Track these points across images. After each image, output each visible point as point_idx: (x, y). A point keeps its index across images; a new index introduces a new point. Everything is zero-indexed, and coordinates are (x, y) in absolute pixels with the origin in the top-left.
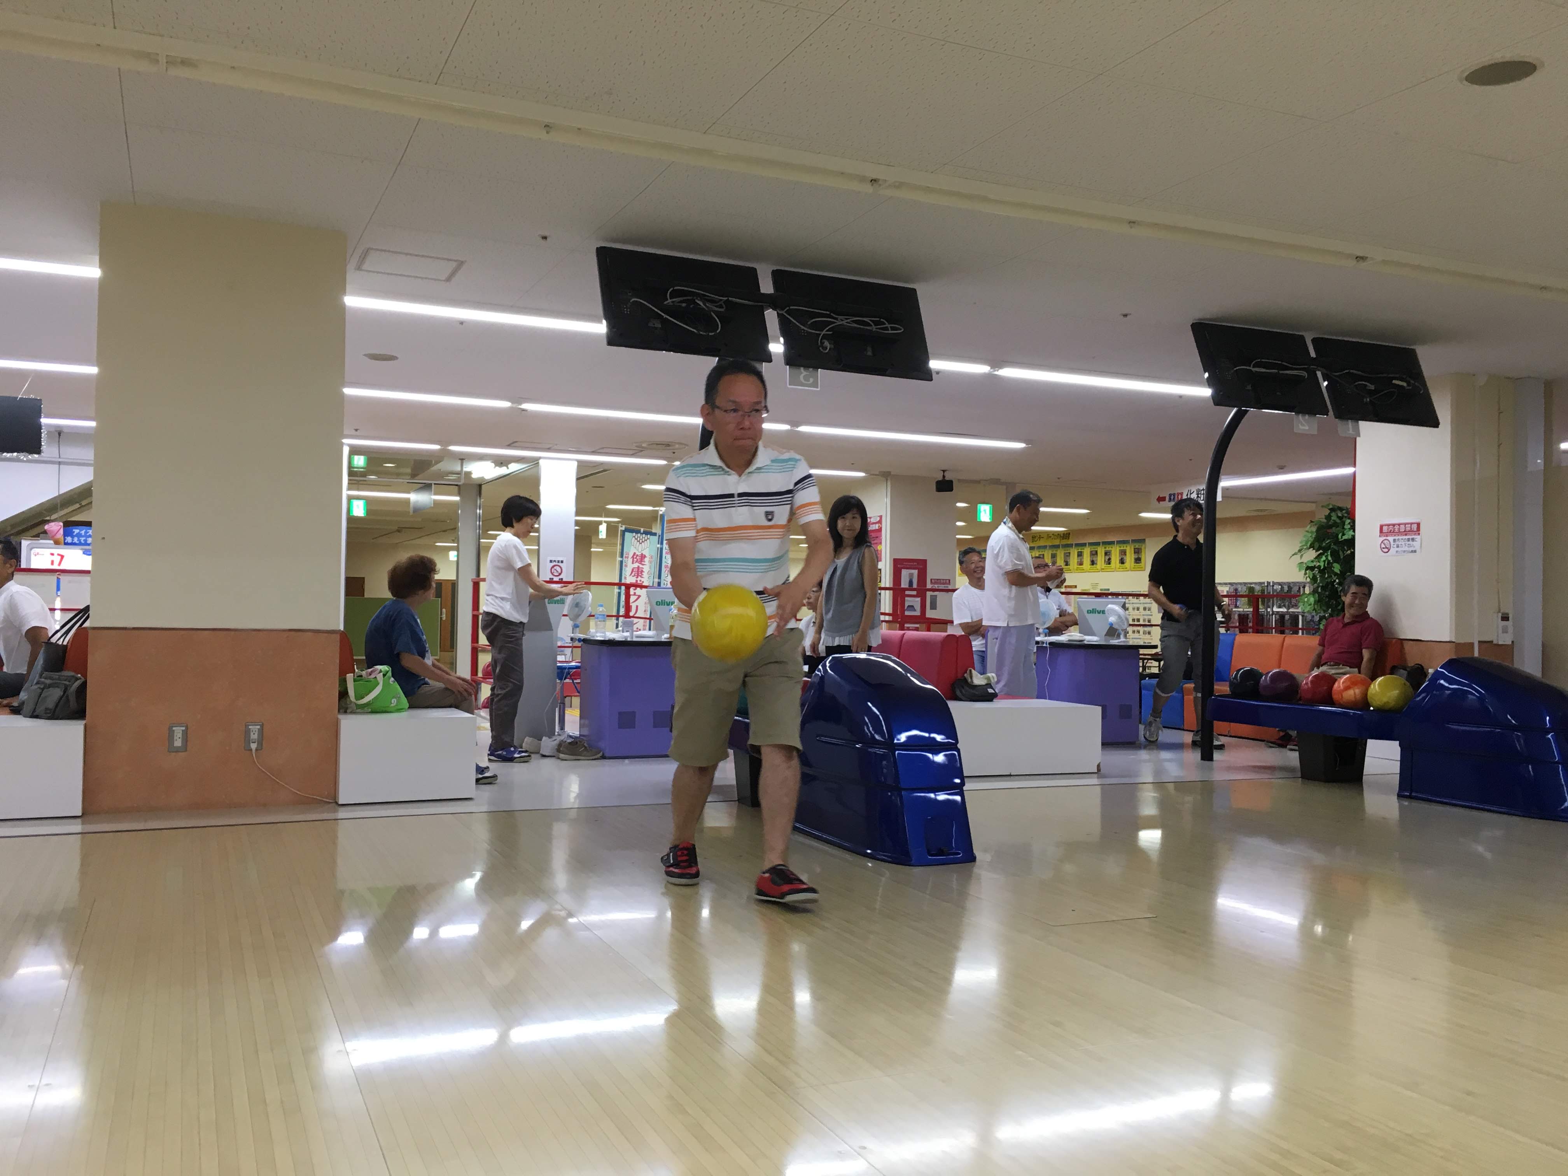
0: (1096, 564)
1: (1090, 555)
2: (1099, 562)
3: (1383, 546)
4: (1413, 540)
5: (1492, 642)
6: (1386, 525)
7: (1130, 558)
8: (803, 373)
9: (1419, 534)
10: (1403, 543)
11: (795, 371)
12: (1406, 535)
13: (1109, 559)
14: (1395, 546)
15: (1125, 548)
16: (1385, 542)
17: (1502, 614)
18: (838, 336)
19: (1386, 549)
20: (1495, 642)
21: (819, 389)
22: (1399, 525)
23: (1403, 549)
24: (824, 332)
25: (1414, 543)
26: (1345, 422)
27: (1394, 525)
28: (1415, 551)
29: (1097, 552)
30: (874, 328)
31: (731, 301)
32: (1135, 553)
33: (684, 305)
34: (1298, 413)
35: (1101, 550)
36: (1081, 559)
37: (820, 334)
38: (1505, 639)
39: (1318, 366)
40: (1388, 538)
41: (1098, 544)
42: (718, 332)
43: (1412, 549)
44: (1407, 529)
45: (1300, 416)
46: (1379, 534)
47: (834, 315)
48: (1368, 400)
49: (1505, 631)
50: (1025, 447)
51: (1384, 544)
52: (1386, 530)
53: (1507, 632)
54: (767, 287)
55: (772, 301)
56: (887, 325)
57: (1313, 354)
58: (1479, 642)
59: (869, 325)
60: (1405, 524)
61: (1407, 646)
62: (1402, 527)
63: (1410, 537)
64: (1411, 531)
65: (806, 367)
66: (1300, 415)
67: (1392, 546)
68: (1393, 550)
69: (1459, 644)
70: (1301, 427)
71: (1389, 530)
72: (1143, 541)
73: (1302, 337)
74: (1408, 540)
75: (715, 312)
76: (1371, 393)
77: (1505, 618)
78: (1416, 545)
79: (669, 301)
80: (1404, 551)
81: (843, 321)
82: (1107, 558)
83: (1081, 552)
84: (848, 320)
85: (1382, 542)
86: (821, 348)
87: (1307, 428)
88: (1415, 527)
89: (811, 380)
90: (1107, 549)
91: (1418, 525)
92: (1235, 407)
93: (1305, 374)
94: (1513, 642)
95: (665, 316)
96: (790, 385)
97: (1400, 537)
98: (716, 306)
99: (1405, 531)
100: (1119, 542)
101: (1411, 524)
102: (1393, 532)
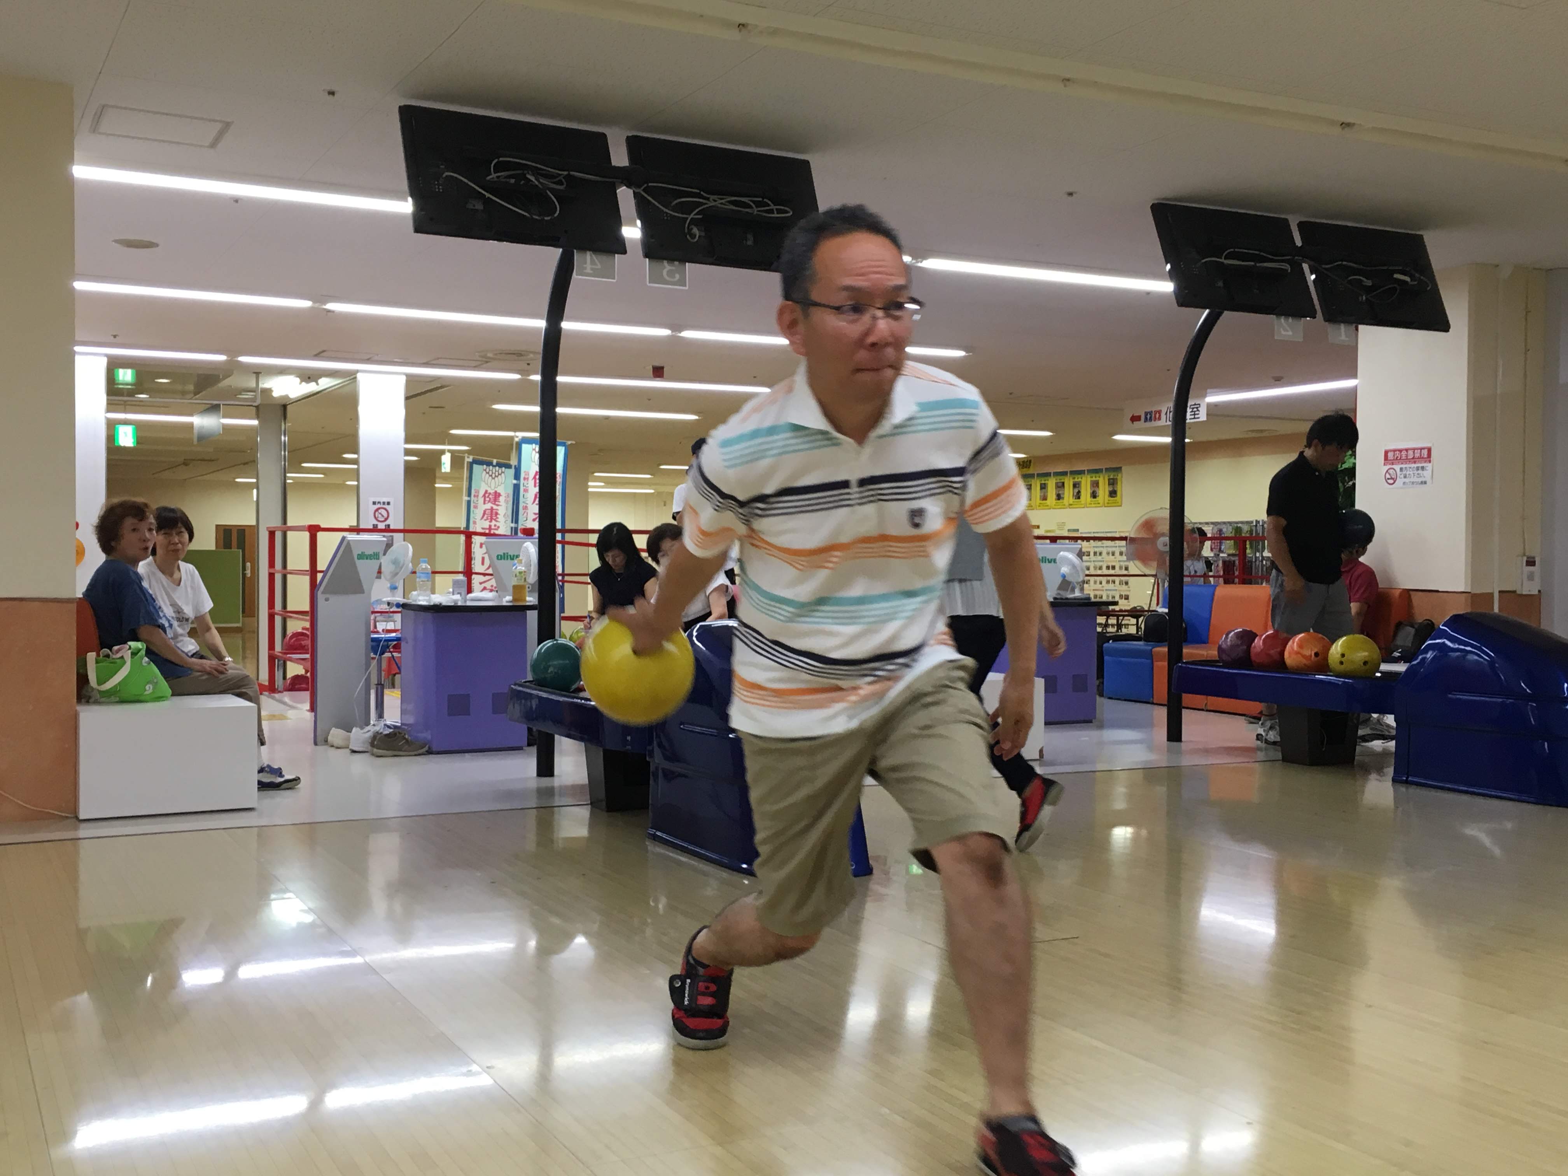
0: (1063, 498)
1: (1056, 488)
2: (1066, 496)
3: (1388, 476)
4: (1423, 468)
5: (1514, 592)
6: (1391, 451)
7: (1103, 490)
8: (666, 267)
9: (1430, 462)
10: (1411, 473)
11: (657, 265)
12: (1415, 462)
13: (1079, 492)
14: (1402, 476)
15: (1097, 479)
16: (1391, 471)
17: (1528, 558)
18: (709, 220)
19: (1391, 480)
20: (1518, 592)
21: (687, 288)
22: (1407, 450)
23: (1412, 480)
24: (692, 216)
25: (1425, 473)
26: (1336, 326)
27: (1400, 451)
28: (1425, 483)
29: (1063, 483)
30: (755, 211)
31: (573, 176)
32: (1109, 484)
33: (513, 181)
34: (1279, 314)
35: (1069, 482)
36: (1045, 493)
37: (687, 218)
38: (1530, 588)
39: (1303, 257)
40: (1394, 466)
41: (1064, 474)
42: (556, 215)
43: (1423, 479)
44: (1415, 455)
45: (1282, 320)
46: (1383, 462)
47: (705, 195)
48: (1364, 298)
49: (1531, 577)
50: (965, 357)
51: (1390, 474)
52: (1392, 457)
53: (1533, 580)
54: (620, 158)
55: (626, 177)
56: (772, 207)
57: (1299, 242)
58: (1500, 592)
59: (750, 207)
60: (1414, 449)
61: (1416, 598)
62: (1411, 453)
63: (1420, 465)
64: (1421, 457)
65: (671, 259)
66: (1283, 317)
67: (1398, 476)
68: (1399, 482)
69: (1475, 594)
70: (1283, 333)
71: (1396, 457)
72: (1118, 469)
73: (1286, 221)
74: (1418, 469)
75: (552, 190)
76: (1368, 290)
77: (1531, 563)
78: (1427, 474)
79: (494, 175)
80: (1413, 483)
81: (716, 202)
82: (1076, 490)
83: (1045, 484)
84: (723, 201)
85: (1387, 471)
86: (688, 236)
87: (1290, 333)
88: (1425, 452)
89: (677, 276)
90: (1076, 480)
91: (1429, 450)
92: (1206, 308)
93: (1288, 267)
94: (1539, 591)
95: (488, 195)
96: (649, 283)
97: (1408, 466)
98: (554, 183)
99: (1413, 458)
100: (1090, 471)
101: (1421, 449)
102: (1400, 459)
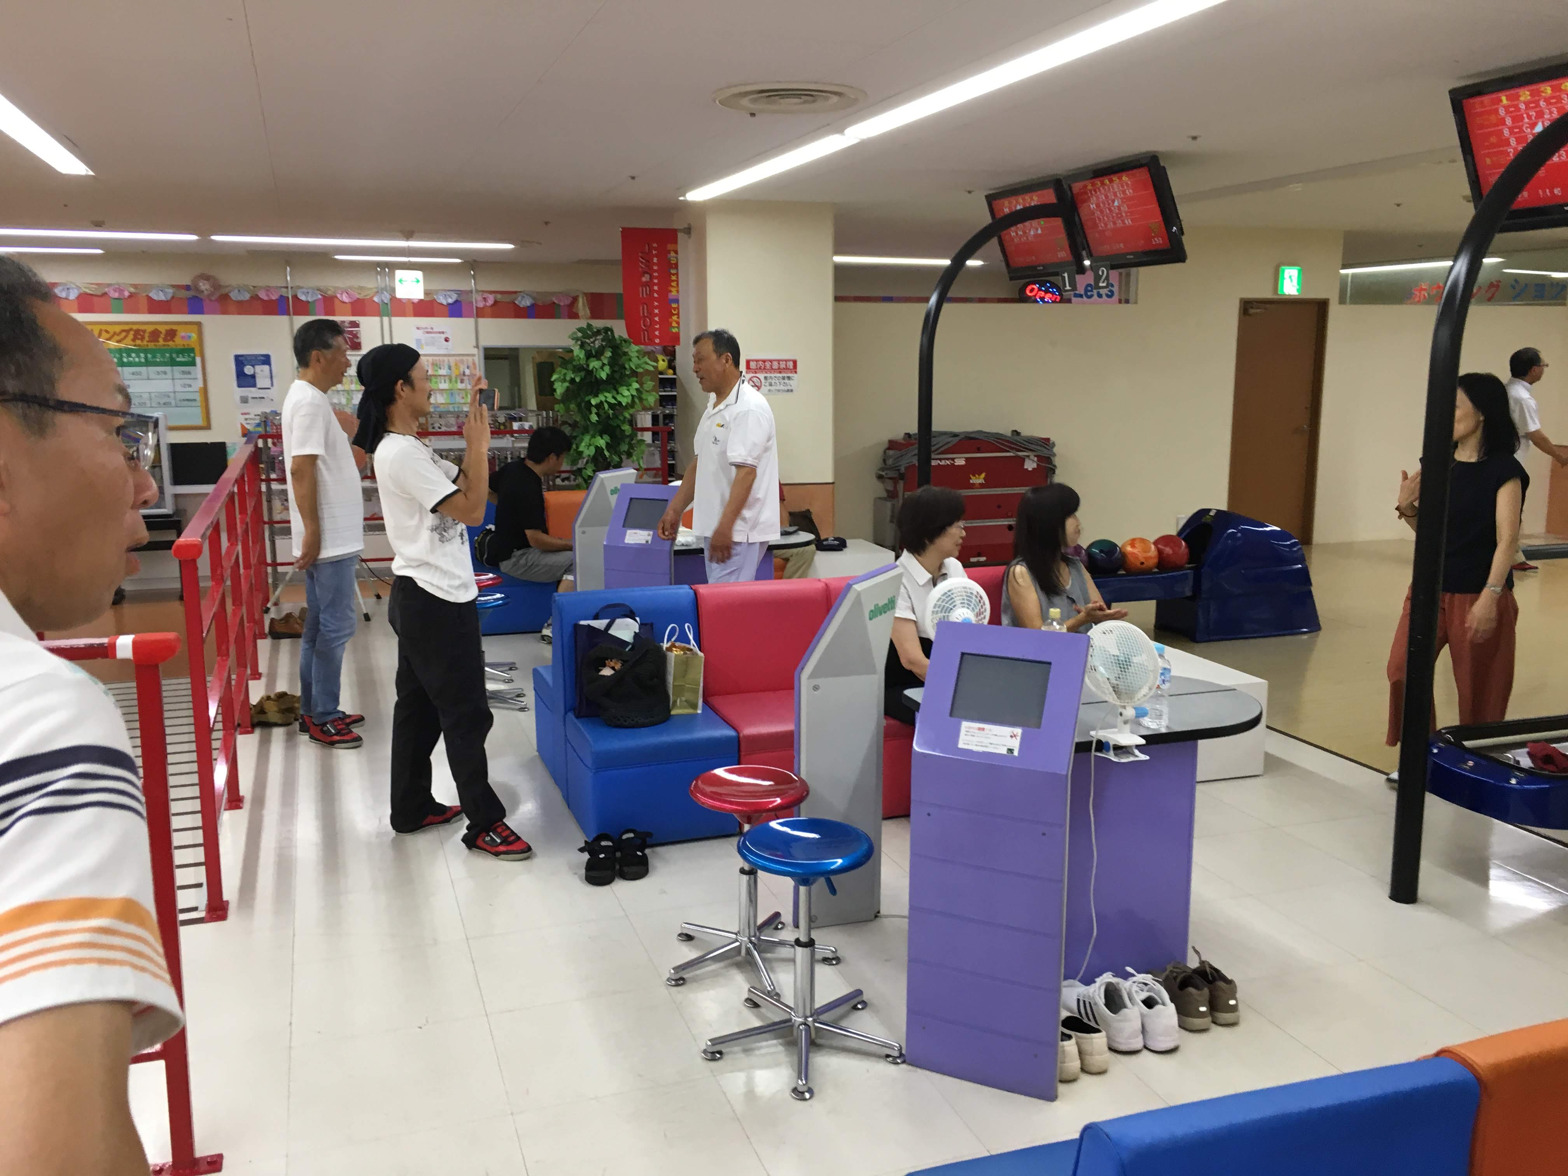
4: (789, 378)
6: (753, 361)
9: (796, 372)
10: (777, 381)
12: (780, 373)
14: (767, 384)
22: (771, 361)
23: (778, 388)
25: (791, 382)
27: (764, 361)
28: (792, 391)
40: (757, 375)
43: (789, 388)
44: (781, 366)
52: (755, 366)
60: (779, 361)
62: (776, 363)
63: (786, 375)
64: (787, 369)
67: (763, 383)
71: (758, 366)
74: (784, 378)
78: (794, 383)
80: (779, 391)
88: (791, 365)
91: (795, 362)
97: (772, 375)
99: (779, 368)
101: (786, 361)
102: (764, 369)
